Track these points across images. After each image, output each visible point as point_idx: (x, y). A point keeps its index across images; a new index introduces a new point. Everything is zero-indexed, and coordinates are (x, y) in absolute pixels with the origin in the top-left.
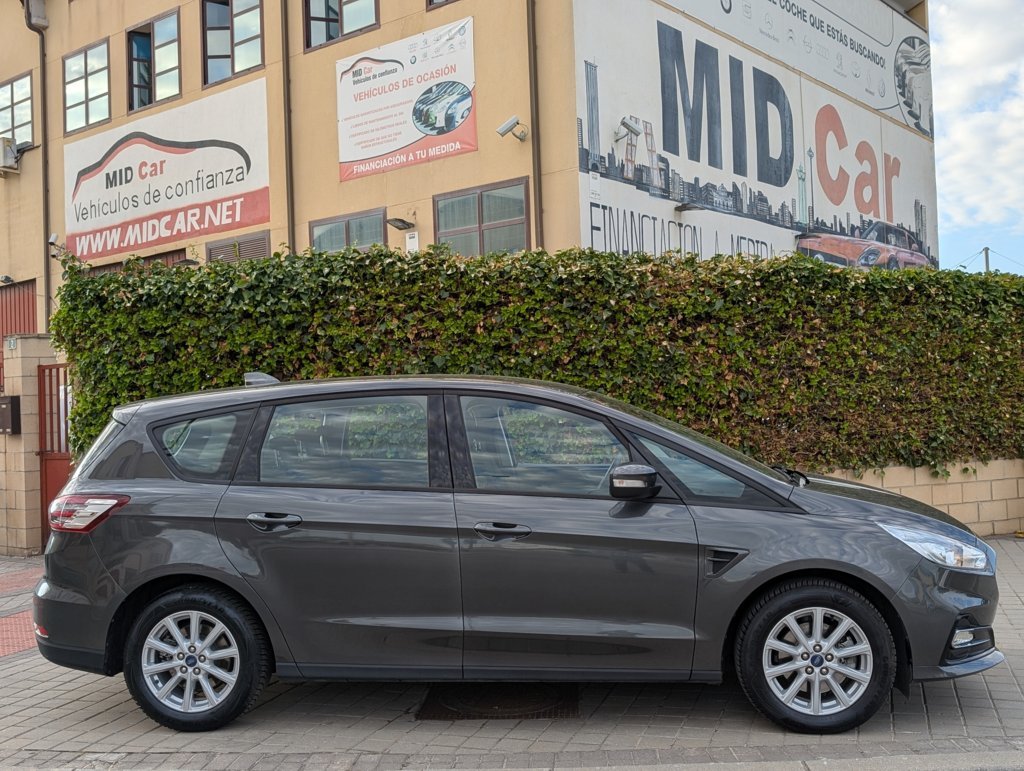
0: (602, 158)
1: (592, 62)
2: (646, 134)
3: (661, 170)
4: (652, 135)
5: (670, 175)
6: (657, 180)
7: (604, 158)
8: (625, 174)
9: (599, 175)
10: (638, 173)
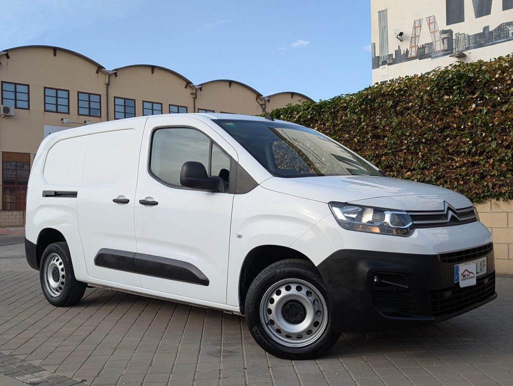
0: (390, 55)
1: (384, 9)
2: (429, 24)
3: (443, 39)
4: (435, 22)
5: (454, 38)
6: (439, 47)
7: (392, 55)
8: (409, 56)
9: (387, 65)
10: (422, 50)
